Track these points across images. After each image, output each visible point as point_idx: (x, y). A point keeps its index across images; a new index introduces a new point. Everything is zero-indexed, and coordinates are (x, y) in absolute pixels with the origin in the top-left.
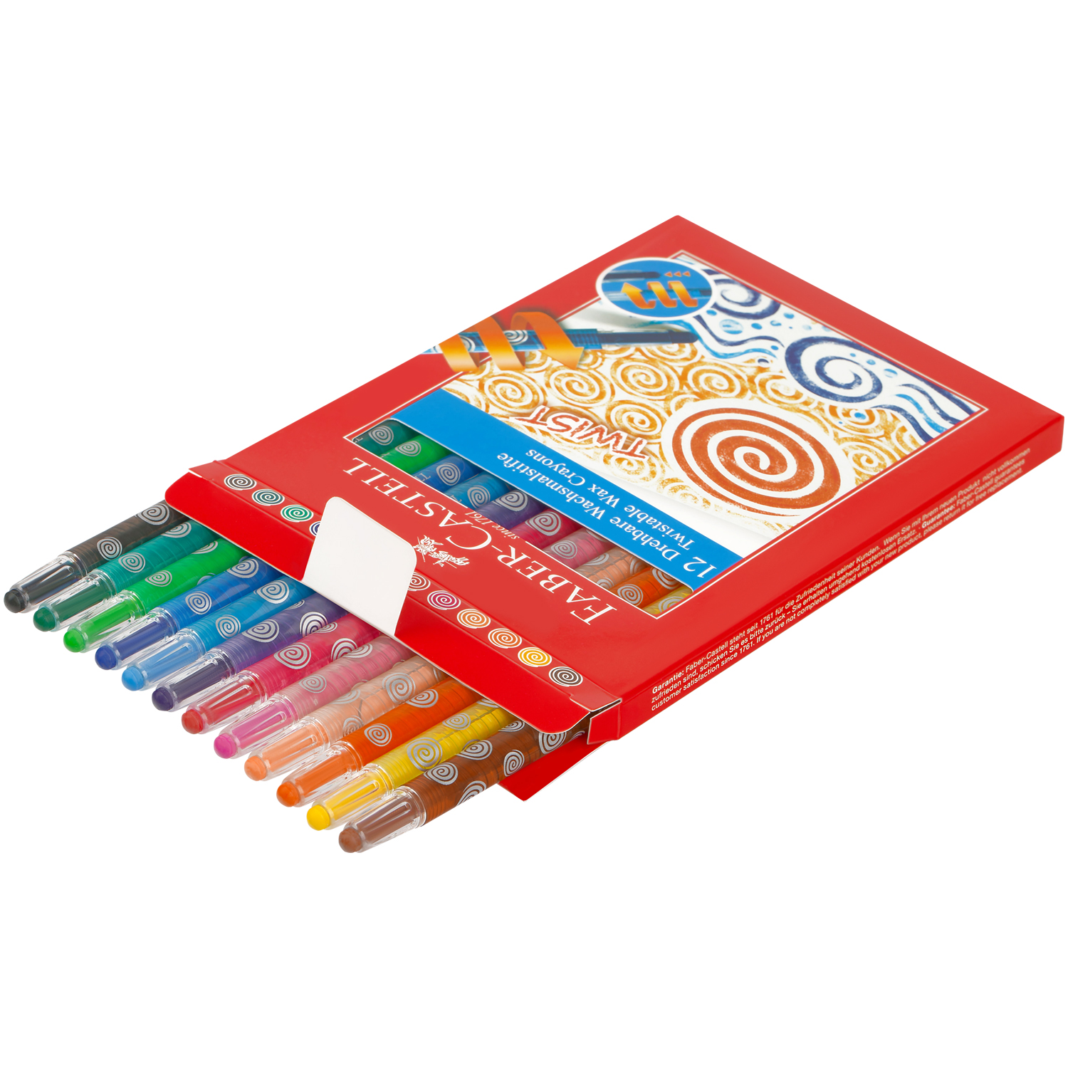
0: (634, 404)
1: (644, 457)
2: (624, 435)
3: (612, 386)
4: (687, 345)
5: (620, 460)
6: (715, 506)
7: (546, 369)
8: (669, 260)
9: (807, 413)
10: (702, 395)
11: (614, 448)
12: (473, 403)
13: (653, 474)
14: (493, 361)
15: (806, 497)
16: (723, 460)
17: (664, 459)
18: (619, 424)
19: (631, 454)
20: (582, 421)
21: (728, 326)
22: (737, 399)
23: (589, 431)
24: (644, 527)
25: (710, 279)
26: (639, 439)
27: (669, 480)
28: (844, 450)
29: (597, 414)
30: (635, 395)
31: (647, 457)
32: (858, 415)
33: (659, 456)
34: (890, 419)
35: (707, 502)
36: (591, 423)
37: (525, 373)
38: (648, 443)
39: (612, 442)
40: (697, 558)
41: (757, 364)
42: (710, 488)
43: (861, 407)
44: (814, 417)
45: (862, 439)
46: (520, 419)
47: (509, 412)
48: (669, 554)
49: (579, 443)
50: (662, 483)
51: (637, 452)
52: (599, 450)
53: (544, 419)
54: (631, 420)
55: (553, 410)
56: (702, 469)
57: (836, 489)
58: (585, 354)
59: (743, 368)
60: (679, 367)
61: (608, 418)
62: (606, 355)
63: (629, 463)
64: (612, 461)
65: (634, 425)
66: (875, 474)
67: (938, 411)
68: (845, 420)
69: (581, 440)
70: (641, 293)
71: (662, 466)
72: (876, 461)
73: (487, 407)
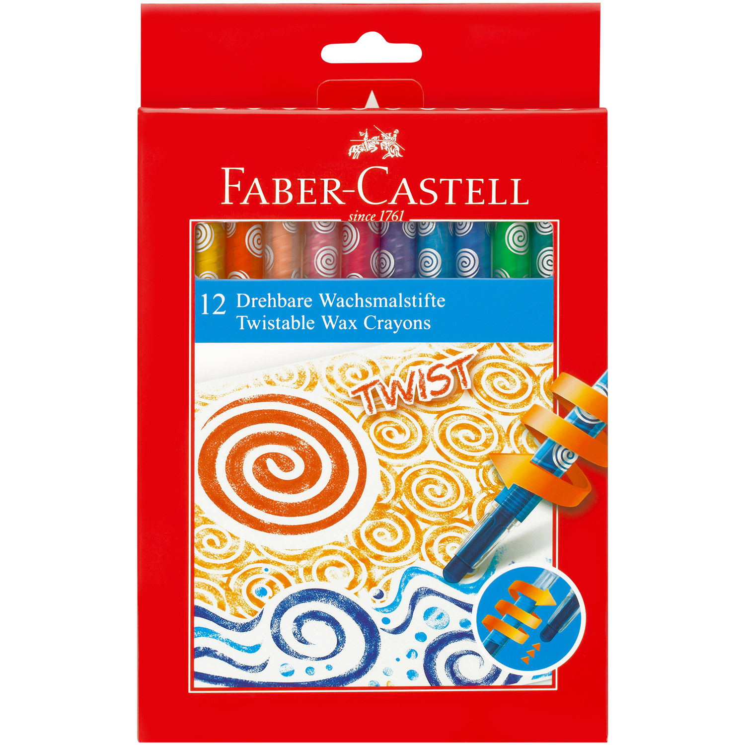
0: (414, 452)
1: (354, 393)
2: (389, 407)
3: (448, 459)
4: (445, 564)
5: (365, 375)
6: (262, 385)
7: (507, 435)
8: (556, 666)
9: (298, 558)
10: (380, 509)
11: (381, 384)
12: (516, 345)
13: (332, 381)
14: (551, 411)
15: (215, 456)
16: (302, 443)
17: (339, 405)
18: (402, 416)
19: (364, 388)
20: (430, 397)
21: (440, 617)
22: (355, 528)
23: (413, 387)
24: (285, 313)
25: (506, 671)
26: (375, 412)
27: (316, 383)
28: (238, 538)
29: (426, 414)
30: (423, 463)
31: (352, 396)
32: (263, 592)
33: (345, 405)
34: (241, 611)
35: (270, 383)
36: (421, 399)
37: (516, 416)
38: (364, 413)
39: (389, 390)
40: (223, 313)
41: (380, 586)
42: (282, 401)
43: (271, 605)
44: (289, 558)
45: (238, 565)
46: (469, 356)
47: (484, 359)
48: (244, 301)
49: (408, 367)
50: (316, 376)
51: (362, 394)
52: (388, 372)
53: (454, 372)
54: (400, 430)
55: (458, 390)
56: (306, 419)
57: (204, 484)
58: (500, 482)
59: (384, 572)
60: (426, 530)
61: (416, 417)
62: (485, 495)
63: (355, 376)
64: (369, 369)
65: (392, 425)
66: (196, 531)
67: (218, 654)
68: (268, 577)
69: (409, 373)
70: (535, 602)
71: (333, 394)
72: (208, 548)
73: (503, 351)
